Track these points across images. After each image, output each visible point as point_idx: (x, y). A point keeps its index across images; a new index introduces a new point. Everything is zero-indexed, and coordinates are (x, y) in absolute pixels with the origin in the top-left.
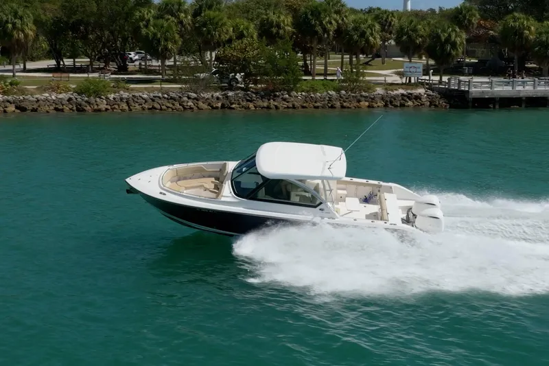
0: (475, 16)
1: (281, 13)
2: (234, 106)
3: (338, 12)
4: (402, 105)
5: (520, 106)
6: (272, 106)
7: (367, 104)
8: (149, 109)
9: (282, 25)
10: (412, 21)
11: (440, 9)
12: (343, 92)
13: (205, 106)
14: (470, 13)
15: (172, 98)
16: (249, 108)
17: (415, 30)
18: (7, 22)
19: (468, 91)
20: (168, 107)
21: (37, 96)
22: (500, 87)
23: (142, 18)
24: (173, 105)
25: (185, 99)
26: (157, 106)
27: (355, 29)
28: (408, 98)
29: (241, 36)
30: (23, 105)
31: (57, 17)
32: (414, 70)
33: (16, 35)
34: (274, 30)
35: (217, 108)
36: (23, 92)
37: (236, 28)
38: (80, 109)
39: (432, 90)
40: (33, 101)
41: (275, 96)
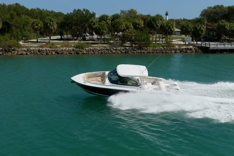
0: (205, 21)
1: (140, 20)
2: (129, 52)
3: (161, 20)
4: (186, 52)
5: (227, 52)
6: (142, 52)
7: (174, 51)
8: (100, 53)
9: (140, 24)
10: (187, 23)
11: (184, 18)
12: (165, 47)
13: (119, 52)
14: (204, 20)
15: (107, 49)
16: (134, 53)
17: (188, 26)
18: (48, 23)
19: (209, 47)
20: (107, 53)
21: (62, 49)
22: (220, 46)
23: (92, 22)
24: (109, 52)
25: (112, 50)
26: (103, 52)
27: (167, 26)
28: (187, 49)
29: (128, 28)
30: (58, 52)
31: (62, 21)
32: (188, 40)
33: (51, 28)
34: (138, 26)
35: (123, 53)
36: (56, 47)
37: (126, 25)
38: (77, 53)
39: (195, 46)
40: (60, 50)
41: (142, 49)
